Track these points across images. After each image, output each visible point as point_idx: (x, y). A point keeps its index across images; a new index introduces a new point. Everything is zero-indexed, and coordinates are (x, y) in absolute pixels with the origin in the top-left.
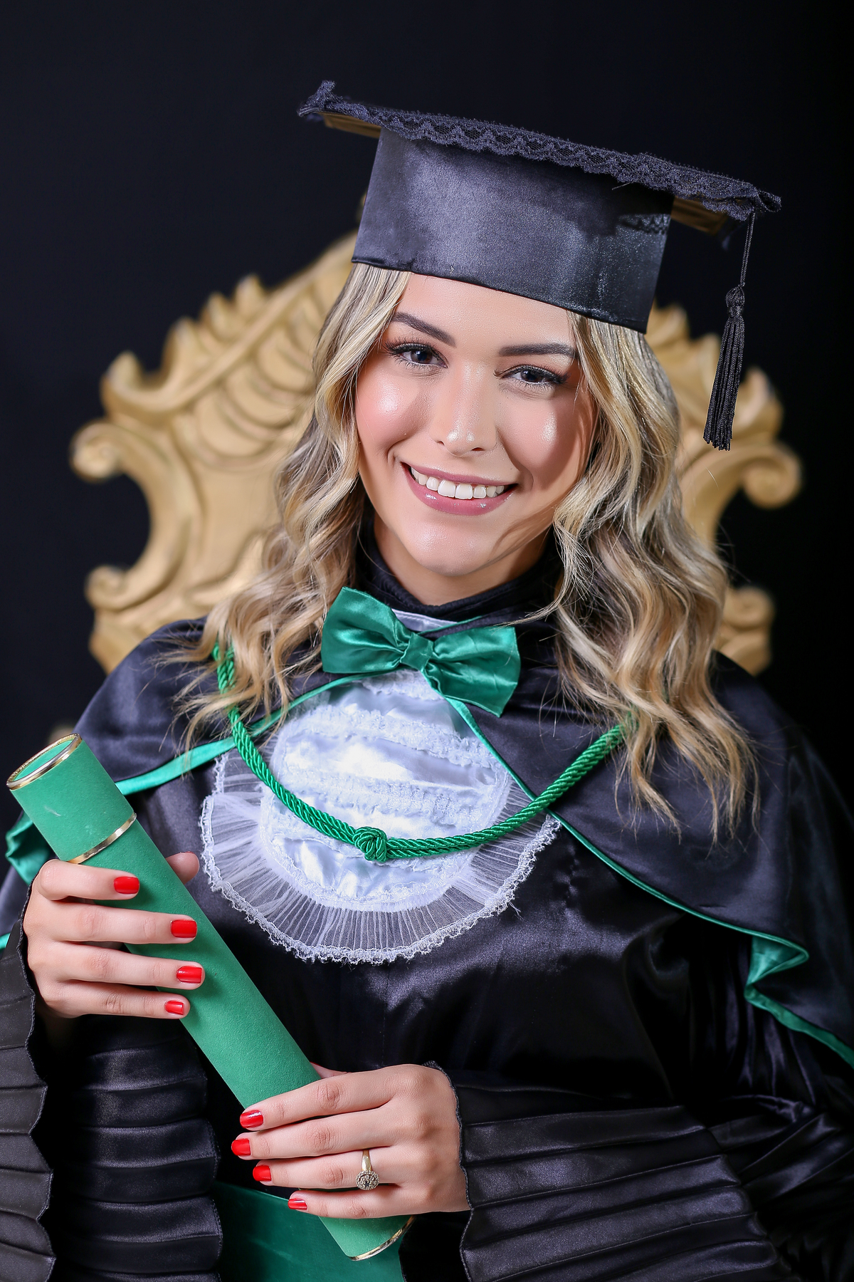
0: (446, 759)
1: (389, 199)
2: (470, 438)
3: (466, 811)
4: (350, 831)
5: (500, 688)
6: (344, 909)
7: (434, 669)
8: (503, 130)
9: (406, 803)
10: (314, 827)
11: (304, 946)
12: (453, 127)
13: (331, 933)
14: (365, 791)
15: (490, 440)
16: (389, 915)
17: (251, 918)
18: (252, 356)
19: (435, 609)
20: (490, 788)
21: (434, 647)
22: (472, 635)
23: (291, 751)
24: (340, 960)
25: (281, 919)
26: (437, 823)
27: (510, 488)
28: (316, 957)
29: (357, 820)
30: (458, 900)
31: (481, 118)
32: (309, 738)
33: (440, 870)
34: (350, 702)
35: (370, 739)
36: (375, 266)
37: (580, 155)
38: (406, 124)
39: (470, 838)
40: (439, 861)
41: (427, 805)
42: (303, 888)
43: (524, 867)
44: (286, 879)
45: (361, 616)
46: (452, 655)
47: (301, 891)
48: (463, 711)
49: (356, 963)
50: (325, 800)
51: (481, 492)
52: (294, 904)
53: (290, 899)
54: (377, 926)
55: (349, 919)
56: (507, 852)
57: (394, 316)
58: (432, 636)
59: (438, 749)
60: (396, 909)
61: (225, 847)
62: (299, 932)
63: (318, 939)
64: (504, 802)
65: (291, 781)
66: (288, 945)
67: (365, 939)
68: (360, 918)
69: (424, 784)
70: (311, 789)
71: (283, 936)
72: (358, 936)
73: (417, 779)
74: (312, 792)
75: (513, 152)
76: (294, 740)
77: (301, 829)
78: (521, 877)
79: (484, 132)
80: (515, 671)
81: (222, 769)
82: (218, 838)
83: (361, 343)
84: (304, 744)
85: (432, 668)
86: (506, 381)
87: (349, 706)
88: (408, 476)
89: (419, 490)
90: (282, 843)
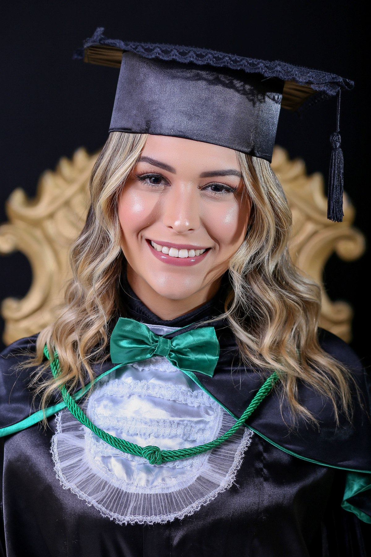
0: (186, 404)
1: (132, 95)
2: (187, 224)
3: (201, 432)
4: (139, 449)
6: (140, 493)
7: (174, 355)
8: (200, 51)
9: (168, 431)
11: (120, 516)
12: (172, 50)
13: (135, 508)
14: (143, 426)
15: (197, 225)
16: (166, 494)
17: (89, 503)
19: (169, 322)
20: (212, 418)
21: (171, 343)
22: (191, 334)
23: (98, 407)
24: (143, 523)
25: (106, 502)
26: (186, 440)
27: (207, 250)
28: (128, 522)
29: (142, 443)
30: (205, 483)
31: (186, 45)
32: (107, 398)
33: (191, 467)
34: (128, 376)
35: (143, 396)
36: (125, 132)
37: (243, 63)
38: (146, 50)
39: (207, 446)
40: (190, 461)
41: (180, 431)
42: (116, 484)
43: (238, 460)
44: (105, 479)
45: (131, 332)
46: (183, 345)
47: (115, 485)
48: (193, 377)
49: (152, 524)
50: (121, 433)
51: (193, 253)
52: (112, 493)
53: (109, 490)
54: (161, 502)
55: (145, 498)
56: (228, 453)
57: (140, 159)
58: (170, 337)
59: (181, 399)
60: (170, 491)
61: (67, 463)
62: (116, 508)
63: (127, 512)
64: (221, 425)
65: (101, 423)
66: (111, 517)
67: (155, 509)
68: (151, 497)
69: (177, 419)
70: (113, 427)
71: (108, 512)
72: (151, 508)
73: (172, 416)
74: (114, 429)
75: (205, 63)
76: (99, 400)
77: (110, 450)
78: (237, 467)
79: (189, 52)
81: (60, 420)
82: (62, 458)
83: (122, 175)
84: (105, 402)
85: (172, 355)
86: (203, 192)
87: (127, 379)
88: (150, 247)
89: (158, 254)
90: (100, 459)
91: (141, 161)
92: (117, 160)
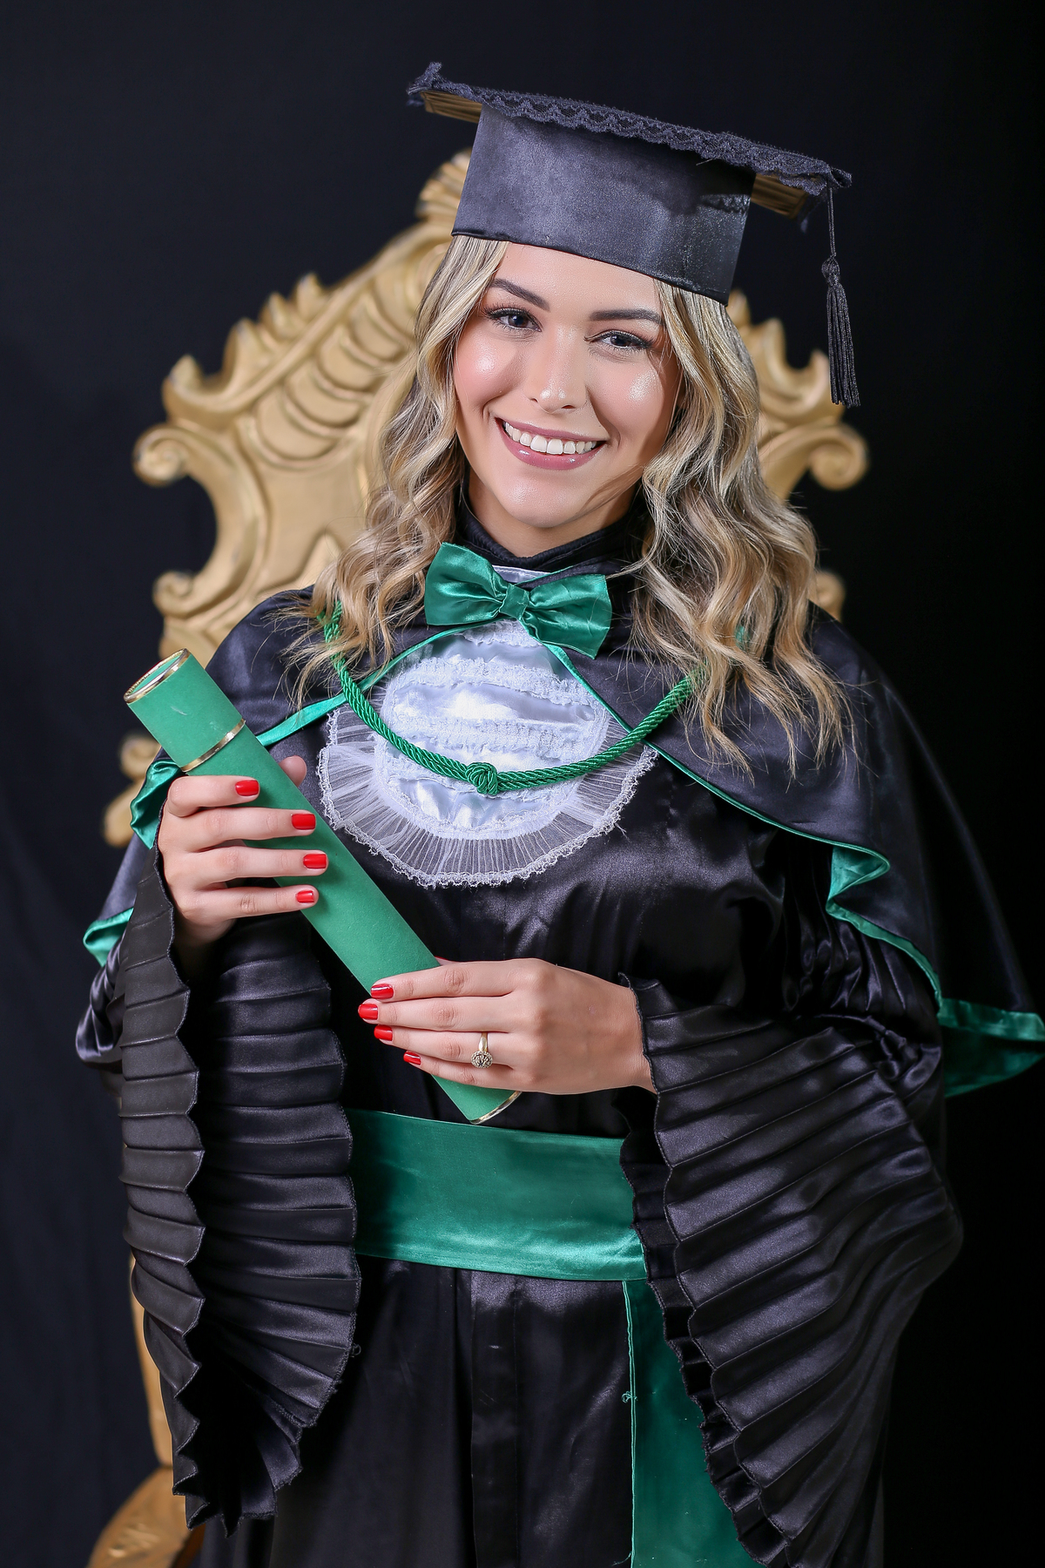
0: (548, 700)
2: (562, 396)
3: (569, 745)
4: (461, 767)
5: (593, 632)
6: (460, 839)
7: (532, 616)
8: (597, 109)
9: (512, 740)
10: (428, 768)
11: (424, 875)
12: (550, 106)
13: (450, 861)
14: (473, 732)
15: (580, 398)
16: (503, 841)
17: (375, 850)
18: (314, 354)
19: (528, 560)
20: (591, 724)
21: (530, 596)
22: (565, 584)
23: (400, 702)
24: (461, 884)
25: (402, 850)
26: (542, 757)
27: (599, 444)
28: (437, 884)
29: (467, 758)
30: (568, 824)
31: (576, 98)
32: (416, 689)
33: (548, 798)
34: (453, 654)
35: (475, 685)
36: (475, 237)
37: (667, 133)
38: (507, 102)
39: (575, 767)
40: (547, 791)
41: (533, 741)
42: (419, 822)
43: (626, 792)
44: (404, 815)
45: (461, 569)
46: (548, 603)
47: (419, 825)
48: (561, 655)
49: (476, 885)
50: (436, 743)
51: (571, 447)
52: (413, 837)
53: (409, 832)
54: (493, 852)
55: (467, 847)
56: (610, 779)
58: (528, 587)
59: (540, 690)
60: (510, 836)
61: (344, 791)
62: (419, 862)
63: (437, 869)
64: (604, 736)
65: (401, 729)
66: (410, 874)
67: (483, 863)
68: (477, 845)
69: (528, 722)
70: (421, 734)
71: (405, 866)
72: (476, 862)
73: (522, 717)
74: (423, 736)
75: (605, 129)
76: (402, 693)
77: (414, 770)
78: (625, 800)
79: (578, 111)
80: (607, 615)
81: (335, 723)
84: (412, 695)
85: (529, 616)
86: (596, 345)
87: (453, 659)
88: (501, 432)
89: (514, 446)
90: (397, 784)
91: (494, 286)
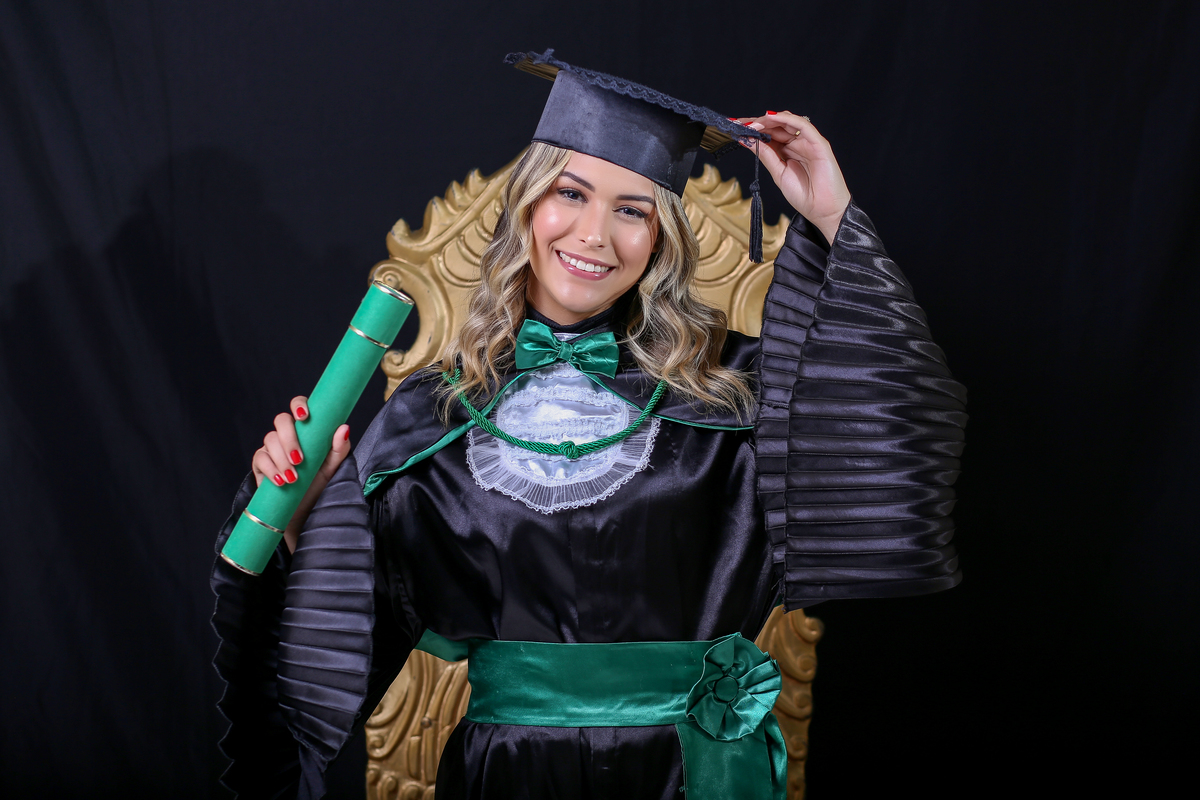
2: (599, 240)
3: (610, 428)
5: (611, 364)
6: (561, 486)
9: (579, 429)
11: (545, 507)
13: (558, 498)
14: (555, 427)
15: (607, 242)
17: (515, 498)
19: (569, 327)
20: (618, 414)
21: (573, 348)
22: (591, 338)
23: (507, 418)
24: (568, 509)
25: (530, 496)
27: (611, 268)
28: (553, 512)
30: (621, 467)
32: (515, 409)
33: (606, 457)
34: (532, 385)
35: (551, 401)
40: (604, 452)
41: (591, 427)
42: (537, 481)
43: (649, 447)
44: (526, 478)
45: (536, 334)
46: (584, 349)
48: (596, 379)
51: (598, 269)
52: (534, 488)
53: (530, 487)
55: (566, 489)
56: (638, 441)
57: (562, 173)
58: (570, 342)
59: (588, 400)
61: (485, 471)
62: (540, 501)
63: (551, 503)
64: (628, 420)
66: (536, 508)
68: (572, 487)
69: (587, 417)
71: (533, 504)
73: (582, 415)
74: (526, 434)
76: (507, 412)
77: (526, 453)
78: (650, 451)
80: (617, 354)
81: (471, 436)
84: (513, 413)
85: (574, 359)
86: (616, 213)
87: (531, 388)
88: (558, 258)
89: (566, 265)
90: (517, 462)
91: (563, 176)
92: (539, 171)
